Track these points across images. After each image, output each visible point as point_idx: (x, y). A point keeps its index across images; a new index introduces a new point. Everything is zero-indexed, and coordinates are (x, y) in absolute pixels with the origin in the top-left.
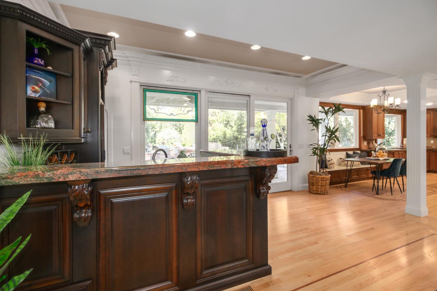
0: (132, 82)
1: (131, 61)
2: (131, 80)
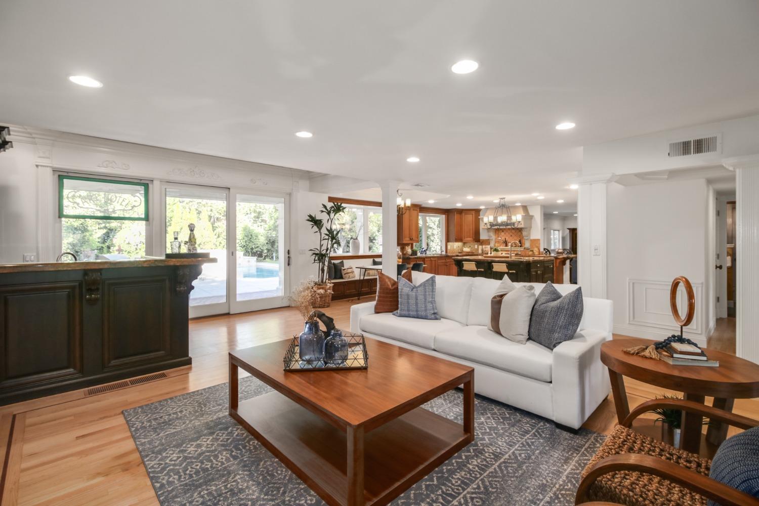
0: (39, 167)
1: (37, 138)
2: (37, 164)
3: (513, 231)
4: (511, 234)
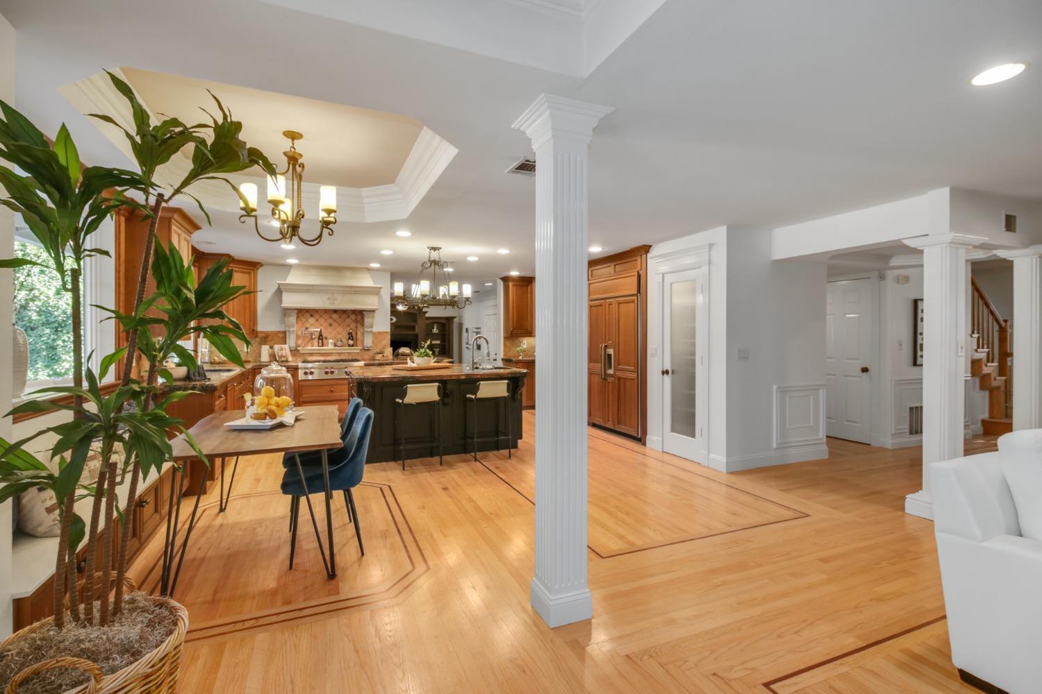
3: (335, 316)
4: (330, 321)
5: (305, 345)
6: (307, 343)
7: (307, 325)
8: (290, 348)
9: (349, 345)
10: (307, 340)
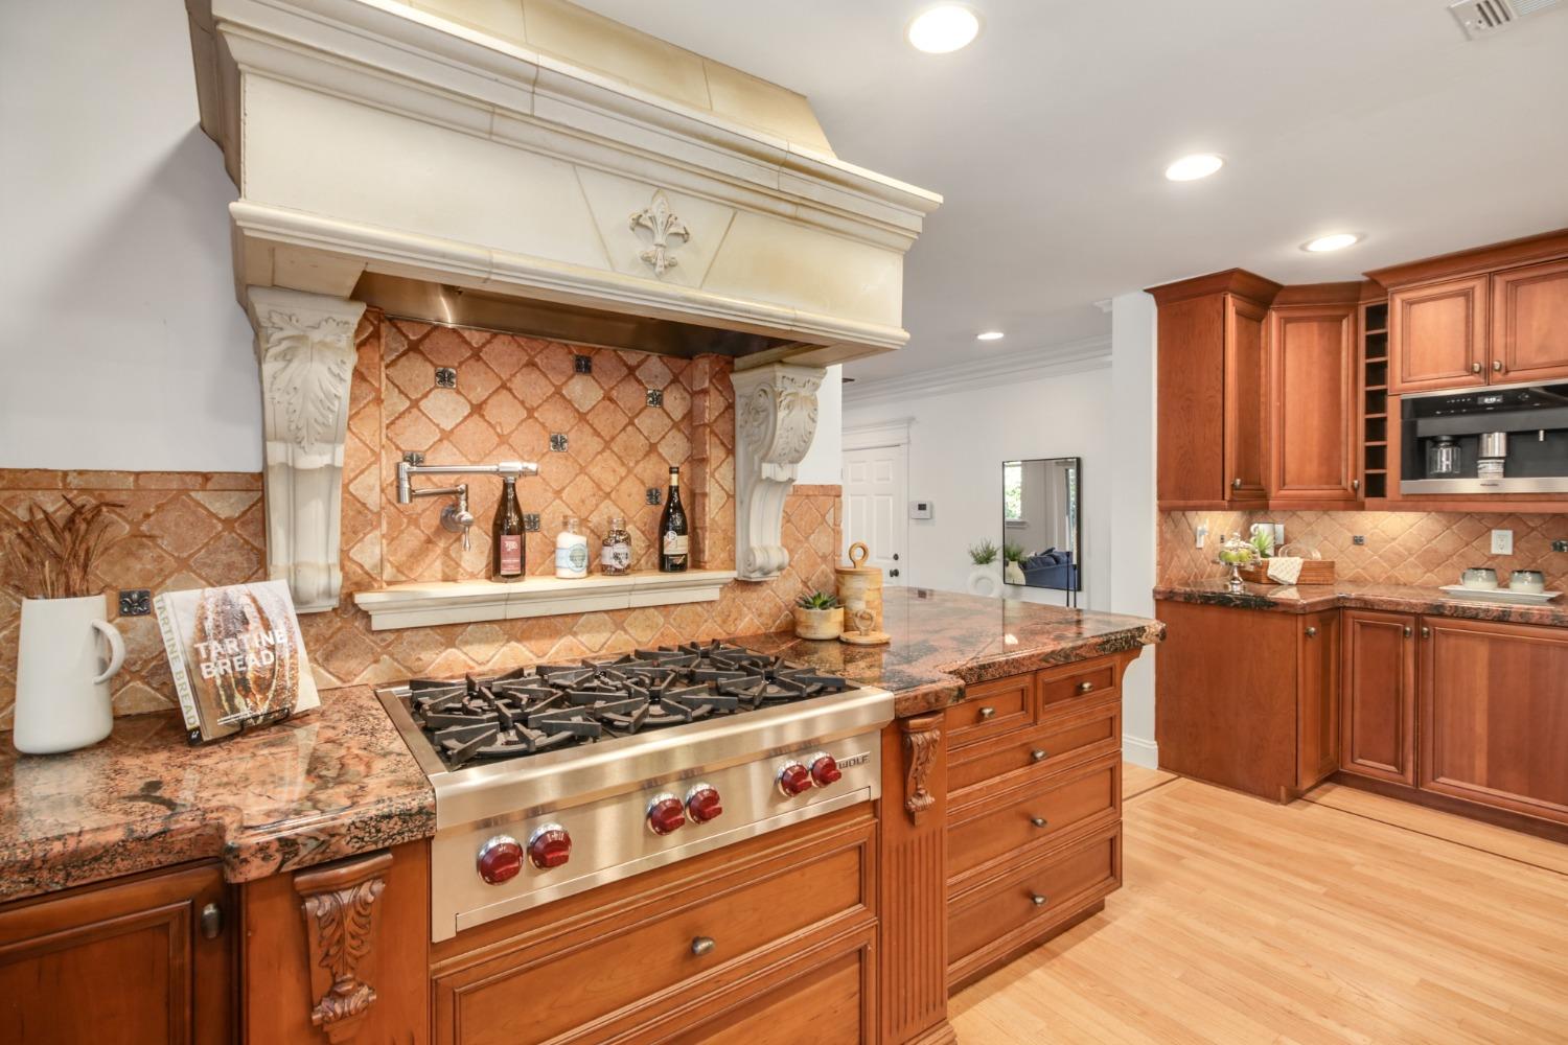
5: (405, 572)
6: (416, 556)
7: (417, 437)
8: (297, 599)
9: (665, 564)
10: (412, 538)
